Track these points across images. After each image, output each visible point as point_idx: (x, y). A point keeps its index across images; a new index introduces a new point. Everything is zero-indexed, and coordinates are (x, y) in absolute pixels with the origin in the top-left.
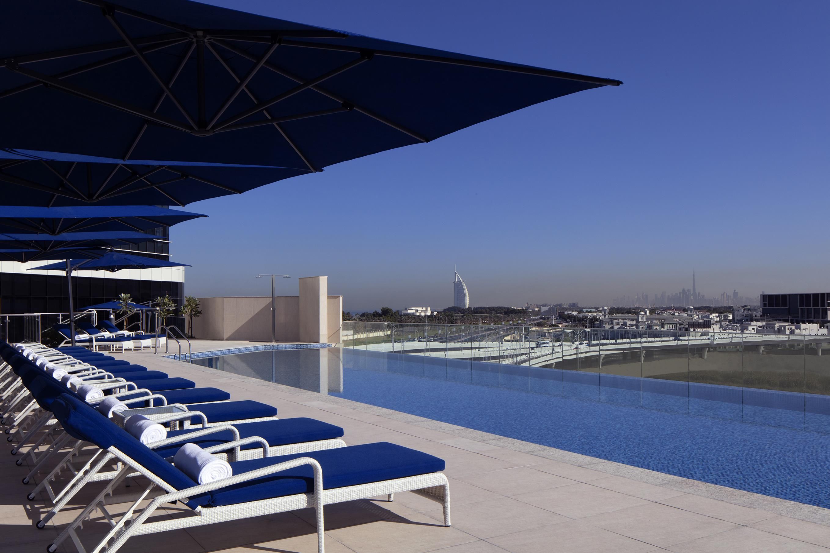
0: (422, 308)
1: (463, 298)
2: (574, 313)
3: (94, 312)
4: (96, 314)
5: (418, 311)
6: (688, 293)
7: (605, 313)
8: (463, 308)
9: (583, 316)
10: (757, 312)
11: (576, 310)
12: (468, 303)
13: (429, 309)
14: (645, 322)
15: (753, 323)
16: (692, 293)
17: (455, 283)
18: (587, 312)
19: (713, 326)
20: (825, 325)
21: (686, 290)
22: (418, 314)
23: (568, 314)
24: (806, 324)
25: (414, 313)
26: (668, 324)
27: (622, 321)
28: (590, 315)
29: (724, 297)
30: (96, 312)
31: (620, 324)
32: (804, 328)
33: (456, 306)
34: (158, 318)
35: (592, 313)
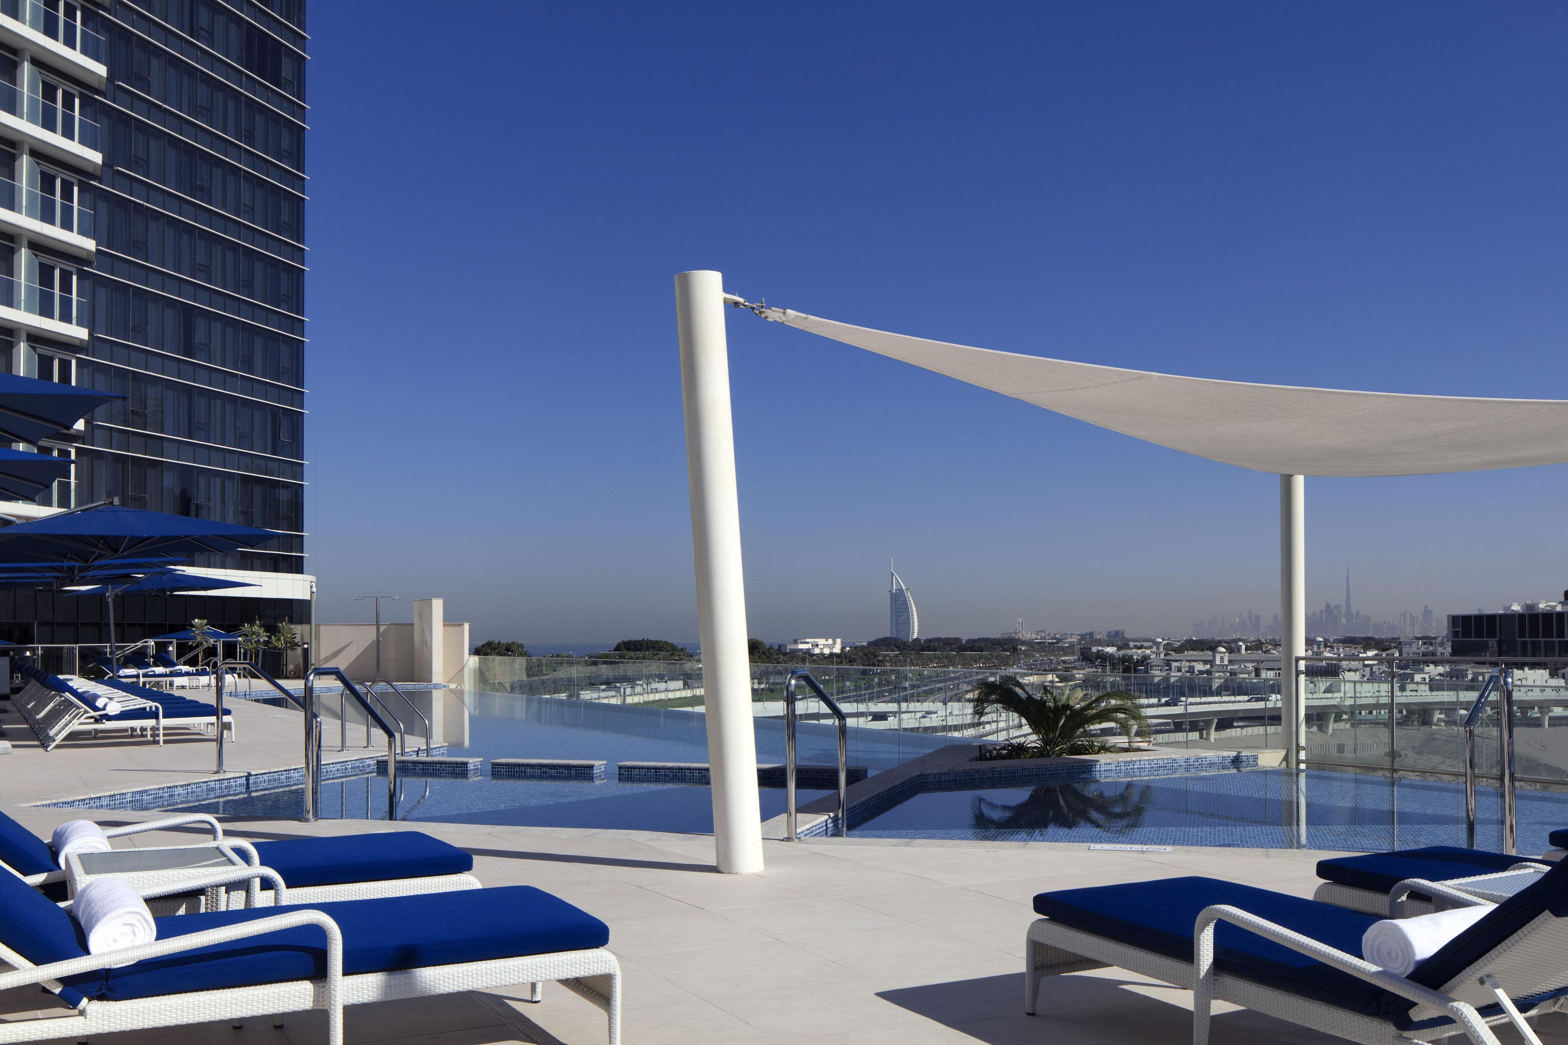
0: (827, 640)
1: (908, 621)
2: (1110, 650)
3: (152, 643)
4: (153, 646)
5: (817, 645)
6: (1336, 612)
7: (1158, 649)
8: (906, 640)
9: (1124, 656)
10: (1445, 648)
11: (1115, 643)
12: (916, 631)
13: (839, 641)
14: (1227, 666)
15: (1427, 669)
16: (1343, 612)
17: (892, 594)
18: (1136, 647)
19: (1343, 673)
20: (1561, 672)
21: (1333, 606)
22: (817, 651)
23: (1099, 651)
24: (1523, 670)
25: (809, 649)
26: (1268, 669)
27: (1188, 664)
28: (1136, 654)
29: (1405, 618)
30: (153, 643)
31: (1183, 670)
32: (1520, 678)
33: (894, 636)
34: (240, 652)
35: (1143, 650)
